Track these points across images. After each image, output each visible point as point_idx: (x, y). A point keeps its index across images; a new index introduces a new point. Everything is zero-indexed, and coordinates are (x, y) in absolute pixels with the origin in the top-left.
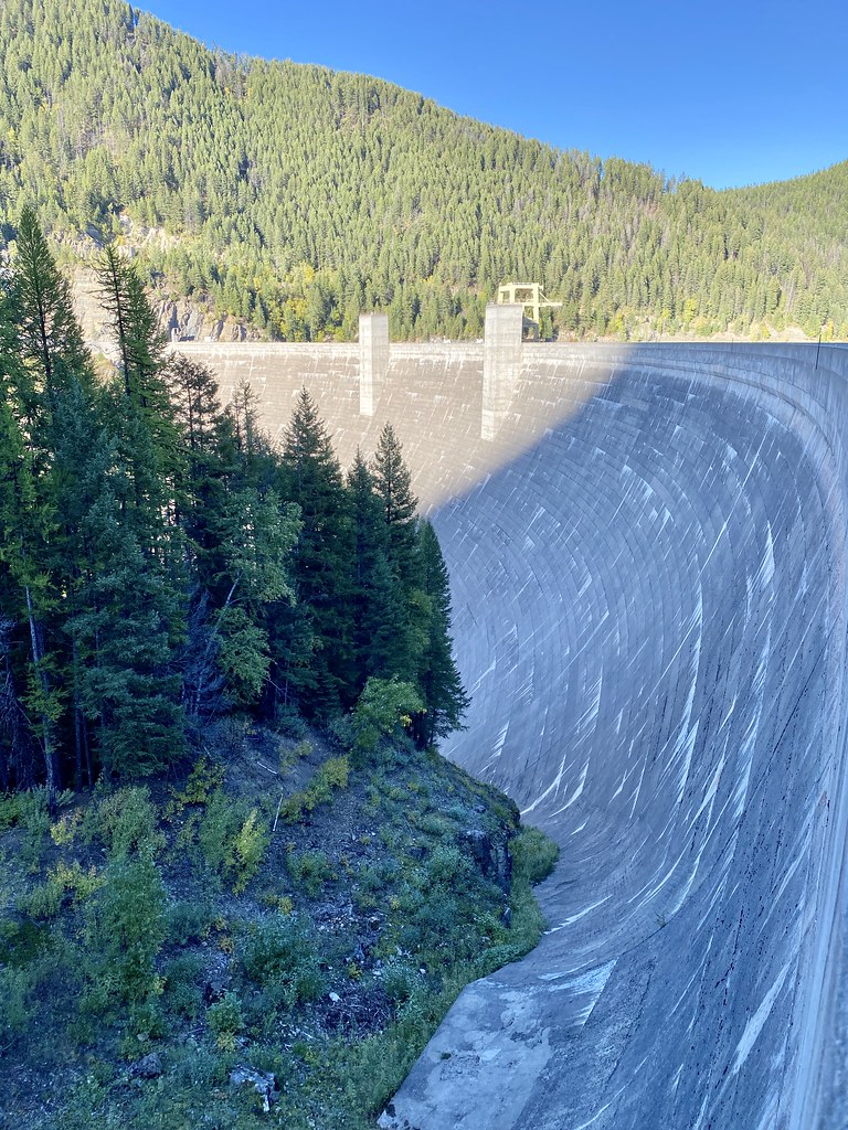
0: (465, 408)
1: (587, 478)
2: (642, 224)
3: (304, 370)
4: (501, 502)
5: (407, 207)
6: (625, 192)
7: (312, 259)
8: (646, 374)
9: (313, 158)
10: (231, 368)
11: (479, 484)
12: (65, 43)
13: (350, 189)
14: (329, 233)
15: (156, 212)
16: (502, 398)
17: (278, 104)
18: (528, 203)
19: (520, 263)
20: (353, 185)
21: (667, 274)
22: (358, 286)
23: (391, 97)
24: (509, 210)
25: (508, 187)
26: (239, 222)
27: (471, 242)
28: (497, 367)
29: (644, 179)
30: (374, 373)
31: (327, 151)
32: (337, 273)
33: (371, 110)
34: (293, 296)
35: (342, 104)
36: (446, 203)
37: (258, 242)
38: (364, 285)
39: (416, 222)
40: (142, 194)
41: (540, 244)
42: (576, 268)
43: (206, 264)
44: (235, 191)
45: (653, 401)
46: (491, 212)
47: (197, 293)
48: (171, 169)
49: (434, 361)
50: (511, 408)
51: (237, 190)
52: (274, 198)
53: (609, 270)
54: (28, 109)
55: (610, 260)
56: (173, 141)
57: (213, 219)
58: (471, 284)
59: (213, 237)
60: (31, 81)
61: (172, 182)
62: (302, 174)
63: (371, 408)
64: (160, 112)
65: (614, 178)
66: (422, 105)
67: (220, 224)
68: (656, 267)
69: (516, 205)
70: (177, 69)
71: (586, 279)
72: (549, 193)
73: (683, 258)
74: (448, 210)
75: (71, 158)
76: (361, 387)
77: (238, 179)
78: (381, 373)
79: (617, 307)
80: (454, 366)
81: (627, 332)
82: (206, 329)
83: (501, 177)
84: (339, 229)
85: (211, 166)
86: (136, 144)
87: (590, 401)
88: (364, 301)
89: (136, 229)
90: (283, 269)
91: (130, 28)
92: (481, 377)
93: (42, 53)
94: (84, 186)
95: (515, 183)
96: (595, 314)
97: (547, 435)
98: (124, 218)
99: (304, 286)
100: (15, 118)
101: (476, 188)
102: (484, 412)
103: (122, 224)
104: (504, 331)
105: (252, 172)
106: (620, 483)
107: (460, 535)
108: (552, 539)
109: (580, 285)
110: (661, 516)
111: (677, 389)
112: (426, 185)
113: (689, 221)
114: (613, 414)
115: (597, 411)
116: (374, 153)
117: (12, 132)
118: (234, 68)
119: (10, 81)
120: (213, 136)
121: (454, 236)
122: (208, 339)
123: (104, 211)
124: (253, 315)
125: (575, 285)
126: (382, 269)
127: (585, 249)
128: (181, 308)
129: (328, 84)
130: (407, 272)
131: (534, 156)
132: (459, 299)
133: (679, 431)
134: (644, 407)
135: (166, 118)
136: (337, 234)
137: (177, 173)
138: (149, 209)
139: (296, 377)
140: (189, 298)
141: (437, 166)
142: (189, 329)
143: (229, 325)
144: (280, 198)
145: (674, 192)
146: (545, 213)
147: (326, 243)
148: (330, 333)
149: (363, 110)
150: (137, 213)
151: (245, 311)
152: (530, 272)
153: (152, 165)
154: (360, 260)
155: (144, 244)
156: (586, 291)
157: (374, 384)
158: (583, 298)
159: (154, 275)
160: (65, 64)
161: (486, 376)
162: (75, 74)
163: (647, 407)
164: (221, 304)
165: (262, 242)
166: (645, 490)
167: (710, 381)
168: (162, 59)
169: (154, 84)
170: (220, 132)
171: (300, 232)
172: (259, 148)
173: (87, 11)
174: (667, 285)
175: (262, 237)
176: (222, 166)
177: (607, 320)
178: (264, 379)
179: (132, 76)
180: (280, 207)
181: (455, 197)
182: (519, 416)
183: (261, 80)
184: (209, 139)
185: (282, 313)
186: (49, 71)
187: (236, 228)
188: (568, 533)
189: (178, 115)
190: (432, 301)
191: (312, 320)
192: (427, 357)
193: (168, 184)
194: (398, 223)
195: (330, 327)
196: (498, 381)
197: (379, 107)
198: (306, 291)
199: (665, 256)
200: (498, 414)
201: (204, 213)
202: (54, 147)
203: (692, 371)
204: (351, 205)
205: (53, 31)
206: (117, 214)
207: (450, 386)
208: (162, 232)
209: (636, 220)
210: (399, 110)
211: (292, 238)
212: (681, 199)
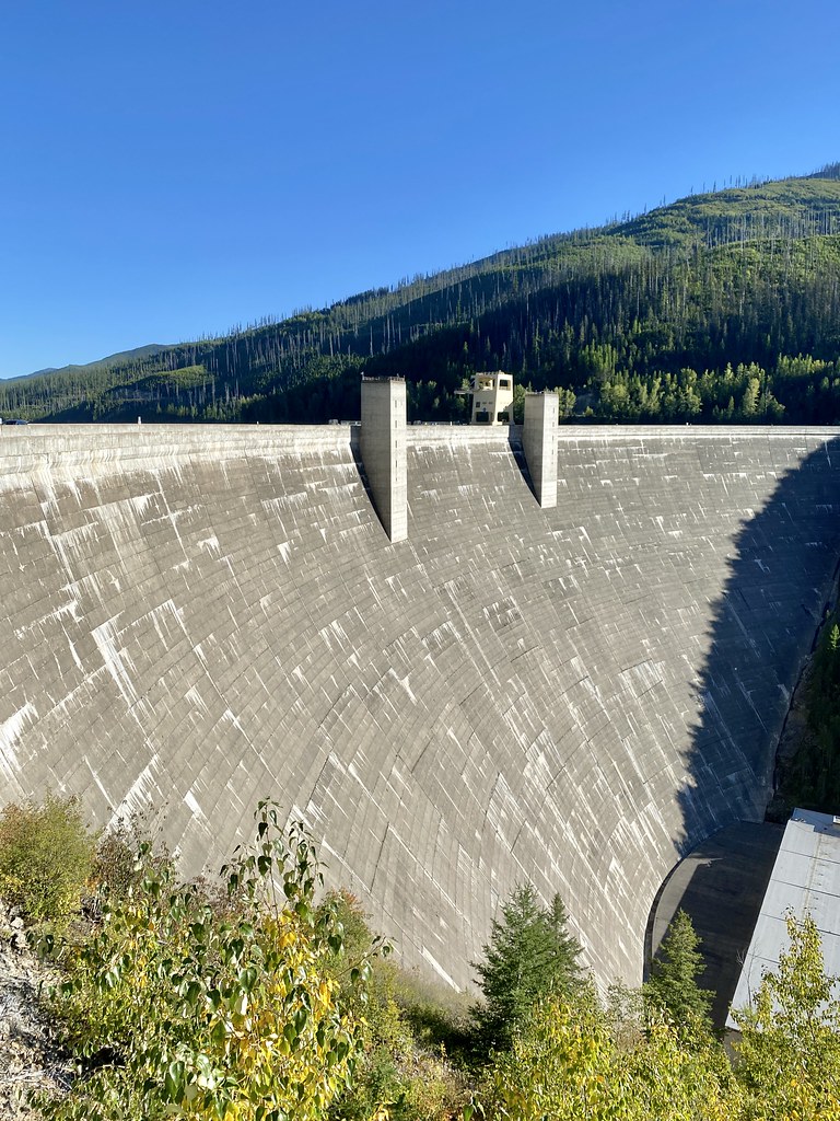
0: (500, 489)
80: (460, 452)
207: (468, 473)
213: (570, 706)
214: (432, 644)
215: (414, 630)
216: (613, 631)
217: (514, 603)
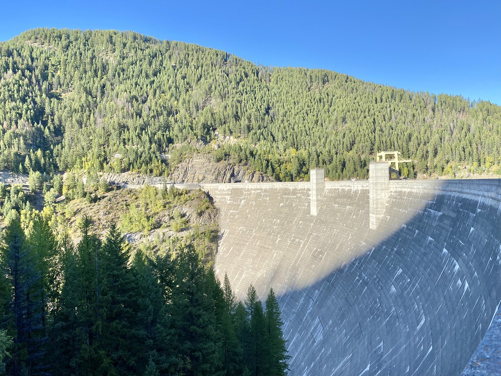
0: (362, 212)
1: (425, 254)
2: (459, 123)
3: (286, 194)
4: (380, 263)
5: (339, 121)
6: (449, 109)
7: (296, 146)
8: (454, 197)
9: (298, 104)
10: (254, 194)
11: (368, 253)
12: (200, 68)
13: (314, 115)
14: (303, 134)
15: (230, 130)
16: (380, 208)
17: (284, 83)
18: (399, 116)
19: (396, 143)
20: (315, 113)
21: (474, 145)
22: (316, 157)
23: (334, 77)
24: (390, 120)
25: (389, 110)
26: (264, 132)
27: (370, 135)
28: (376, 192)
29: (458, 102)
30: (317, 195)
31: (304, 100)
32: (306, 151)
33: (324, 83)
34: (286, 162)
35: (311, 82)
36: (358, 118)
37: (272, 140)
38: (318, 156)
39: (344, 127)
40: (224, 123)
41: (406, 134)
42: (425, 144)
43: (248, 150)
44: (263, 119)
45: (458, 212)
46: (380, 121)
47: (243, 162)
48: (237, 113)
49: (346, 189)
50: (385, 213)
51: (264, 119)
52: (280, 121)
53: (442, 145)
54: (183, 93)
55: (443, 140)
56: (239, 101)
57: (253, 131)
58: (371, 153)
59: (252, 138)
60: (185, 83)
61: (237, 117)
62: (293, 111)
63: (316, 211)
64: (234, 91)
65: (443, 103)
66: (348, 78)
67: (256, 133)
68: (468, 142)
69: (393, 117)
70: (243, 74)
71: (431, 149)
72: (409, 111)
73: (483, 137)
74: (359, 121)
75: (198, 110)
76: (311, 202)
77: (265, 115)
78: (320, 195)
79: (448, 162)
80: (356, 192)
81: (454, 174)
82: (246, 177)
83: (385, 106)
84: (308, 133)
85: (254, 110)
86: (224, 104)
87: (425, 210)
88: (318, 163)
89: (221, 137)
90: (282, 150)
91: (226, 60)
92: (368, 197)
93: (191, 72)
94: (201, 121)
95: (392, 108)
96: (436, 166)
97: (403, 228)
98: (216, 133)
99: (291, 157)
100: (178, 97)
101: (373, 111)
102: (370, 215)
103: (216, 135)
104: (379, 175)
105: (271, 112)
106: (442, 259)
107: (358, 281)
108: (406, 288)
109: (427, 152)
110: (463, 285)
111: (471, 205)
112: (349, 111)
113: (484, 120)
114: (437, 218)
115: (429, 216)
116: (325, 100)
117: (176, 102)
118: (266, 71)
119: (177, 84)
120: (255, 98)
121: (362, 132)
122: (246, 181)
123: (209, 130)
124: (267, 170)
125: (425, 152)
126: (327, 149)
127: (429, 135)
128: (236, 168)
129: (306, 74)
130: (339, 149)
131: (401, 96)
132: (365, 161)
133: (473, 232)
134: (454, 215)
135: (236, 93)
136: (307, 135)
137: (239, 114)
138: (227, 128)
139: (282, 198)
140: (240, 164)
141: (354, 103)
142: (239, 177)
143: (256, 176)
144: (282, 121)
145: (475, 107)
146: (408, 120)
147: (302, 139)
148: (302, 177)
149: (321, 83)
150: (222, 131)
151: (264, 169)
152: (401, 147)
153: (229, 111)
154: (317, 146)
155: (224, 143)
156: (431, 155)
157: (317, 200)
158: (429, 159)
159: (226, 155)
160: (199, 76)
161: (371, 197)
162: (203, 79)
163: (455, 215)
164: (254, 166)
165: (274, 140)
166: (455, 265)
167: (489, 202)
168: (237, 71)
169: (233, 81)
170: (258, 96)
171: (291, 135)
172: (275, 102)
173: (209, 56)
174: (475, 150)
175: (274, 138)
176: (258, 110)
177: (443, 169)
178: (268, 199)
179: (225, 78)
180: (282, 125)
181: (362, 116)
182: (389, 217)
183: (277, 75)
184: (254, 100)
185: (280, 169)
186: (192, 79)
187: (263, 135)
188: (414, 286)
189: (242, 91)
190: (351, 161)
191: (294, 172)
192: (343, 188)
193: (235, 118)
194: (335, 128)
195: (302, 175)
196: (377, 199)
197: (328, 81)
198: (292, 160)
199: (472, 137)
200: (378, 216)
201: (249, 129)
202: (191, 106)
203: (479, 195)
204: (314, 122)
205: (196, 64)
206: (214, 131)
207: (354, 201)
208: (232, 138)
209: (455, 121)
210: (337, 81)
211: (287, 137)
212: (479, 110)
213: (303, 299)
214: (293, 241)
215: (293, 235)
216: (333, 302)
217: (325, 255)
